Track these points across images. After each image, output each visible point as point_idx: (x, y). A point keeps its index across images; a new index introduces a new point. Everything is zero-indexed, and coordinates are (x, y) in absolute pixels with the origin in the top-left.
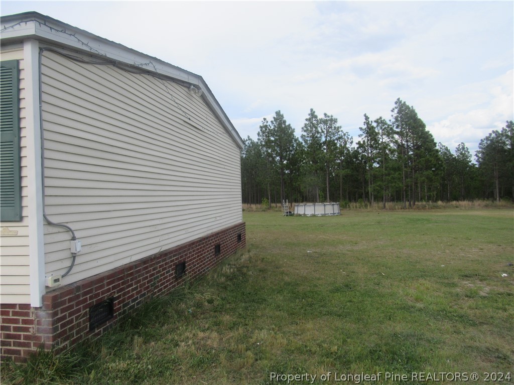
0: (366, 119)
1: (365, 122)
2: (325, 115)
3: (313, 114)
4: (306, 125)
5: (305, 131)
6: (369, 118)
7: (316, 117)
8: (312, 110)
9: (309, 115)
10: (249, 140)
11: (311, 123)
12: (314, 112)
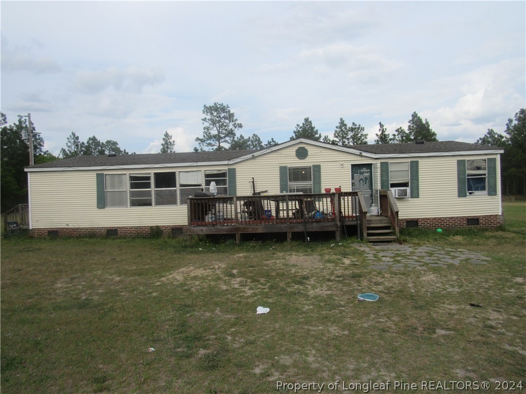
0: (381, 127)
1: (380, 130)
2: (353, 124)
3: (342, 124)
4: (336, 131)
5: (337, 137)
6: (383, 126)
7: (345, 125)
8: (341, 119)
9: (340, 123)
10: (273, 141)
11: (342, 130)
12: (344, 121)
